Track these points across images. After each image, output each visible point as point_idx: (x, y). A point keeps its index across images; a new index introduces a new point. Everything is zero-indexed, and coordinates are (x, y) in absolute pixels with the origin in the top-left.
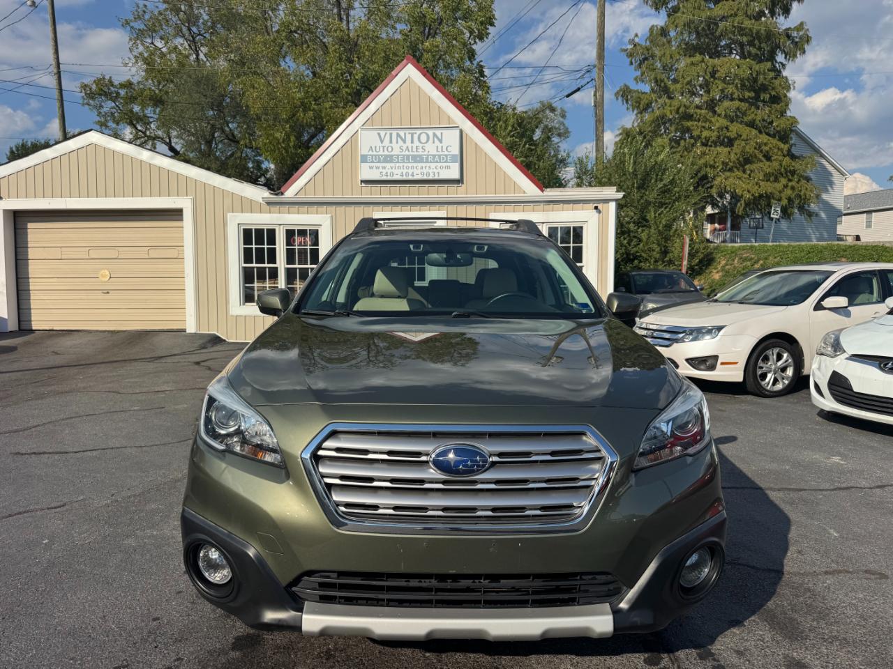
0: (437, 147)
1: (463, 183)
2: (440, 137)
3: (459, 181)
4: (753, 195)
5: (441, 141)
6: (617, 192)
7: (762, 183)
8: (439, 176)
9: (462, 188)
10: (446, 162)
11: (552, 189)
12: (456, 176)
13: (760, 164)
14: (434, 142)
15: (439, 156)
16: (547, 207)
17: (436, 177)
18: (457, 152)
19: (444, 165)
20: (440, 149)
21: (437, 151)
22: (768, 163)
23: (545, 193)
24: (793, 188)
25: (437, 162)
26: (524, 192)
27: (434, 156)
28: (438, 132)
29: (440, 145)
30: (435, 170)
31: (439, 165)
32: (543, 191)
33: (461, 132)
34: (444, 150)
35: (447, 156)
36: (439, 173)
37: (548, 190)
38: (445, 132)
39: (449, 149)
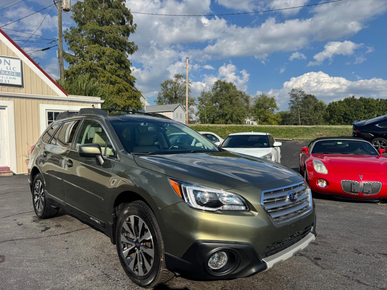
0: (7, 67)
1: (23, 87)
2: (9, 62)
3: (21, 86)
4: (124, 105)
5: (9, 64)
6: (101, 100)
7: (127, 101)
8: (9, 82)
9: (23, 90)
10: (13, 75)
11: (72, 95)
12: (20, 84)
13: (125, 93)
14: (5, 64)
15: (9, 72)
16: (69, 103)
17: (7, 83)
18: (20, 71)
19: (12, 77)
20: (9, 68)
21: (7, 69)
22: (127, 92)
23: (69, 97)
24: (136, 103)
25: (7, 75)
26: (58, 95)
27: (5, 72)
28: (7, 60)
29: (9, 66)
30: (6, 79)
31: (9, 76)
32: (67, 96)
33: (21, 62)
34: (12, 69)
35: (13, 72)
36: (9, 81)
37: (70, 95)
38: (11, 60)
39: (14, 69)
